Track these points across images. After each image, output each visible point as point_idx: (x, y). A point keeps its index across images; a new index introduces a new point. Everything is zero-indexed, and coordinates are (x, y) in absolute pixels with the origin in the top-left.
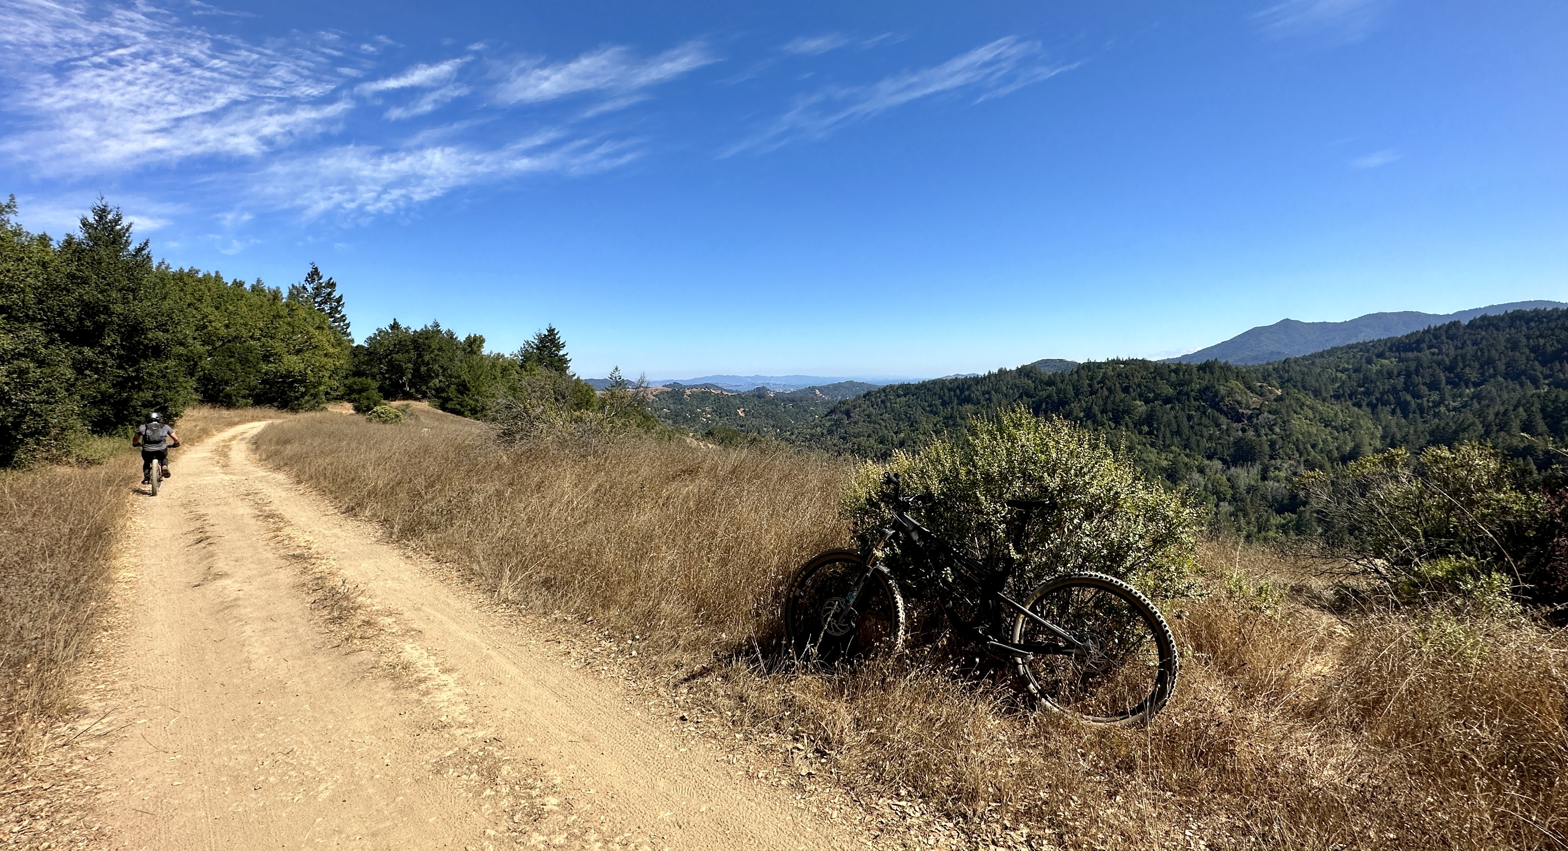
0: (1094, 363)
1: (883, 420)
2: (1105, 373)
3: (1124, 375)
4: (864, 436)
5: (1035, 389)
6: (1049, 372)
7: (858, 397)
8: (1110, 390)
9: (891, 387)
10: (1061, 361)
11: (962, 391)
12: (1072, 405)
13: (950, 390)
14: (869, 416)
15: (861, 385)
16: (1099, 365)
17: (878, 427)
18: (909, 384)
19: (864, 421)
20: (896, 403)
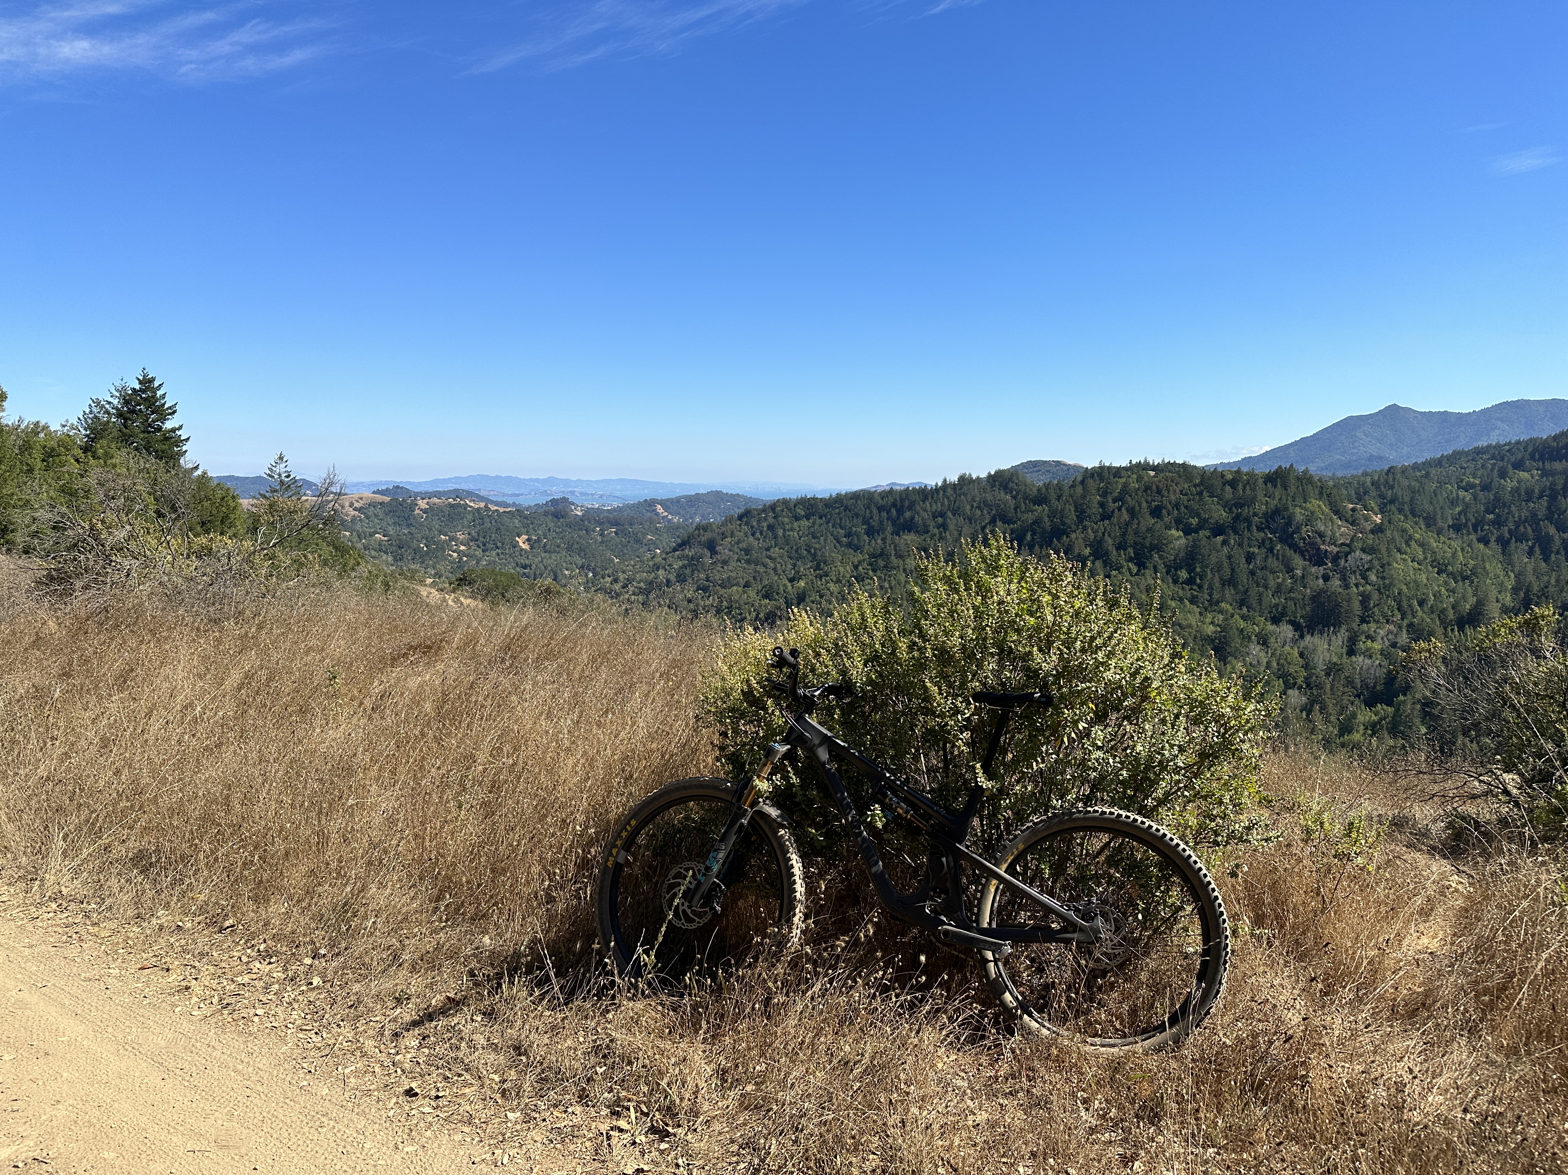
0: (1110, 468)
1: (770, 558)
2: (1125, 485)
3: (1154, 487)
4: (737, 584)
5: (1015, 509)
6: (1038, 481)
7: (730, 520)
8: (1132, 512)
9: (785, 502)
10: (1058, 463)
11: (900, 512)
12: (1073, 536)
13: (880, 509)
14: (747, 551)
15: (734, 498)
16: (1117, 472)
17: (762, 569)
18: (815, 499)
19: (739, 560)
20: (792, 530)
